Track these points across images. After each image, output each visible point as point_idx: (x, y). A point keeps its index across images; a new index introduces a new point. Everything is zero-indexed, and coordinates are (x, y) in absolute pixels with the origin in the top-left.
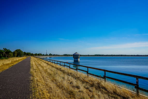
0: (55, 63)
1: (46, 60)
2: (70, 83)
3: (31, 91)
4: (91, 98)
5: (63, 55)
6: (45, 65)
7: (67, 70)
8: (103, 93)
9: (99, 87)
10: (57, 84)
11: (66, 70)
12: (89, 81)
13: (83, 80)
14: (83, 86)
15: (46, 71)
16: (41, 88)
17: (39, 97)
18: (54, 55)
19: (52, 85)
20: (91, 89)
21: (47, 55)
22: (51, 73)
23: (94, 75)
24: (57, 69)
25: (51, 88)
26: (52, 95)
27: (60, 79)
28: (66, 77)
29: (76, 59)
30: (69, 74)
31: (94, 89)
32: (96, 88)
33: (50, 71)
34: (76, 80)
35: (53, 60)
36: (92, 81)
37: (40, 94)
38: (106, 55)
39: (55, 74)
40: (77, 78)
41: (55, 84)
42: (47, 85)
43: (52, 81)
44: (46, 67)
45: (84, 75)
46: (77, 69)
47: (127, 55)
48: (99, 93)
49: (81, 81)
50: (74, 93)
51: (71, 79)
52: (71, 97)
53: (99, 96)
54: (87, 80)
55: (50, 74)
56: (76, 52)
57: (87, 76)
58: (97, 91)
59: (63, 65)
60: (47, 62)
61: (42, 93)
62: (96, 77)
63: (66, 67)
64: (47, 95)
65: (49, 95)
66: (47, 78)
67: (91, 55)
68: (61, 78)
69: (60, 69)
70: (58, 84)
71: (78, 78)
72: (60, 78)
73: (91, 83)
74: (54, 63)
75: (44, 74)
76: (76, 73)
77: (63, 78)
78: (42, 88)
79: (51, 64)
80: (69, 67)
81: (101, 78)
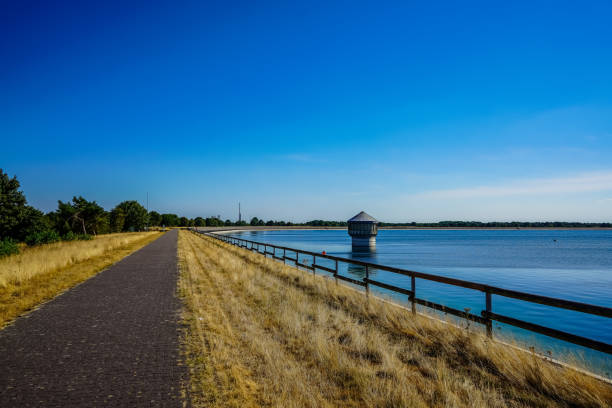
0: (274, 257)
1: (239, 242)
2: (341, 340)
3: (185, 368)
4: (429, 402)
5: (308, 224)
6: (234, 263)
7: (327, 285)
8: (481, 382)
9: (464, 359)
10: (286, 342)
11: (319, 286)
12: (420, 331)
13: (392, 326)
14: (394, 354)
15: (241, 290)
16: (222, 357)
17: (216, 391)
18: (270, 224)
19: (267, 346)
20: (427, 365)
21: (240, 224)
22: (259, 296)
23: (439, 307)
24: (285, 279)
25: (261, 357)
26: (266, 386)
27: (298, 324)
28: (322, 313)
29: (360, 242)
30: (333, 302)
31: (441, 368)
32: (448, 361)
33: (258, 288)
34: (362, 327)
35: (265, 245)
36: (430, 332)
37: (219, 382)
38: (489, 225)
39: (275, 302)
40: (370, 319)
41: (278, 343)
42: (245, 345)
43: (268, 329)
44: (239, 273)
45: (397, 305)
46: (366, 283)
47: (583, 222)
48: (466, 384)
49: (386, 330)
50: (358, 380)
51: (343, 322)
52: (344, 398)
53: (464, 396)
54: (408, 326)
55: (257, 302)
56: (362, 213)
57: (410, 310)
58: (457, 376)
59: (310, 264)
60: (242, 252)
61: (226, 378)
62: (450, 316)
63: (320, 275)
64: (248, 385)
65: (254, 385)
66: (245, 318)
67: (426, 225)
68: (303, 319)
69: (297, 280)
70: (291, 341)
71: (373, 317)
72: (296, 315)
73: (426, 339)
74: (270, 256)
75: (233, 299)
76: (364, 299)
77: (312, 318)
78: (225, 356)
79: (257, 261)
80: (335, 273)
81: (470, 321)
